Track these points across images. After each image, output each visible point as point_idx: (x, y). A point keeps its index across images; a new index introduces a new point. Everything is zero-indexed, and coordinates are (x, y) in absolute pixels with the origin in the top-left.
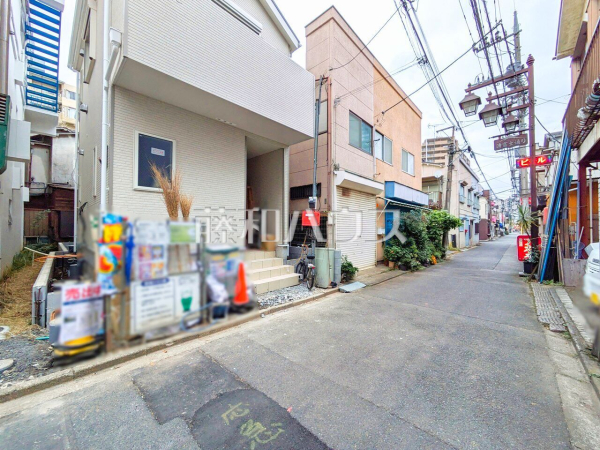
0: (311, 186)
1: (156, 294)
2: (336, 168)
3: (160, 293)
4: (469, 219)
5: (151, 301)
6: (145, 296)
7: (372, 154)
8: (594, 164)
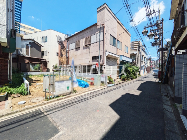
0: (98, 56)
1: (61, 85)
2: (106, 51)
3: (62, 85)
4: (144, 66)
5: (60, 87)
6: (58, 85)
7: (116, 47)
8: (179, 51)
